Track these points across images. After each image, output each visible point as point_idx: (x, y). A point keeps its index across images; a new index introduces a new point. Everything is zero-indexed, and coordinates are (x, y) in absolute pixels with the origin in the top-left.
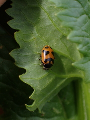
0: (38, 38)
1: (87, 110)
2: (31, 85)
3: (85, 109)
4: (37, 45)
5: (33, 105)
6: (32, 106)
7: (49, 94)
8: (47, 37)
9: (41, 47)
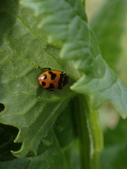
0: (13, 56)
1: (92, 131)
2: (13, 124)
3: (89, 130)
4: (14, 65)
5: (22, 149)
6: (20, 151)
7: (42, 127)
8: (25, 51)
9: (21, 67)
